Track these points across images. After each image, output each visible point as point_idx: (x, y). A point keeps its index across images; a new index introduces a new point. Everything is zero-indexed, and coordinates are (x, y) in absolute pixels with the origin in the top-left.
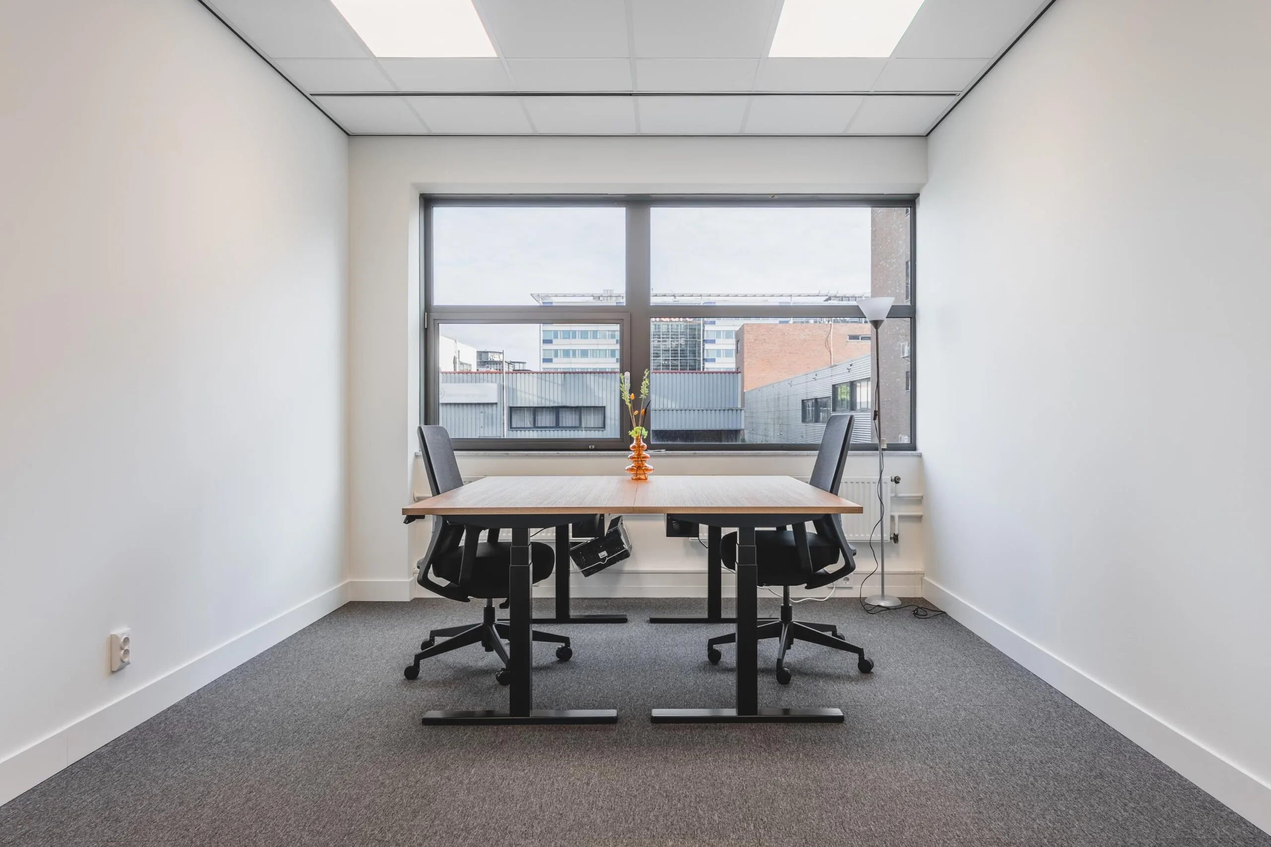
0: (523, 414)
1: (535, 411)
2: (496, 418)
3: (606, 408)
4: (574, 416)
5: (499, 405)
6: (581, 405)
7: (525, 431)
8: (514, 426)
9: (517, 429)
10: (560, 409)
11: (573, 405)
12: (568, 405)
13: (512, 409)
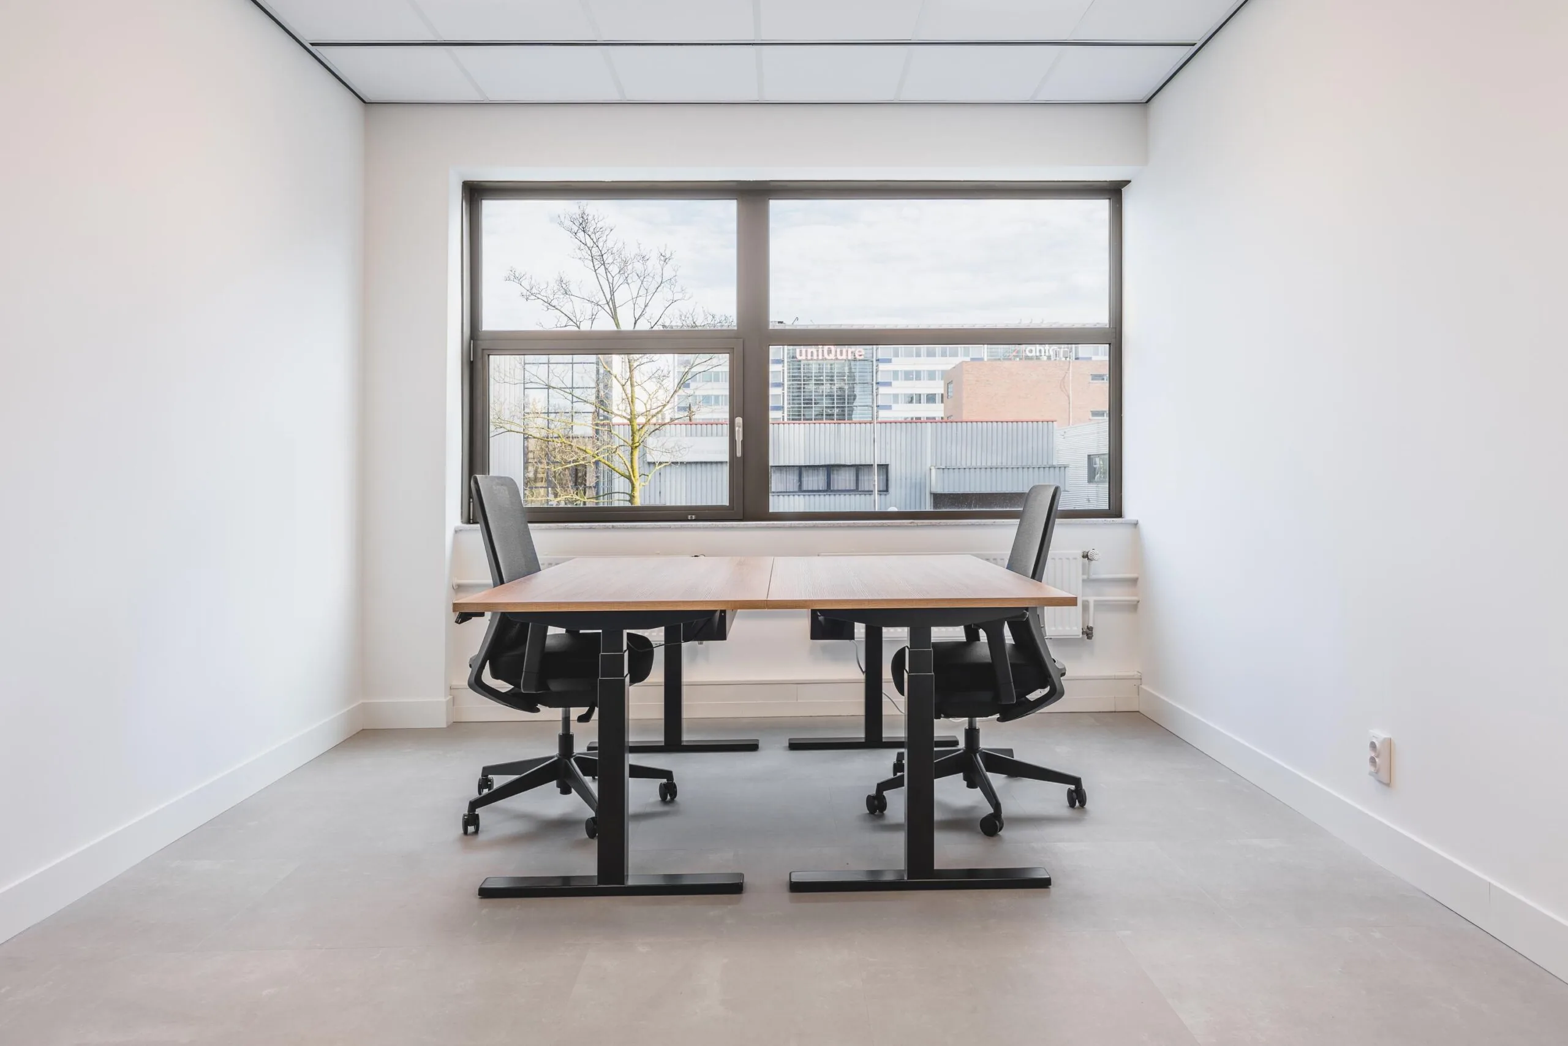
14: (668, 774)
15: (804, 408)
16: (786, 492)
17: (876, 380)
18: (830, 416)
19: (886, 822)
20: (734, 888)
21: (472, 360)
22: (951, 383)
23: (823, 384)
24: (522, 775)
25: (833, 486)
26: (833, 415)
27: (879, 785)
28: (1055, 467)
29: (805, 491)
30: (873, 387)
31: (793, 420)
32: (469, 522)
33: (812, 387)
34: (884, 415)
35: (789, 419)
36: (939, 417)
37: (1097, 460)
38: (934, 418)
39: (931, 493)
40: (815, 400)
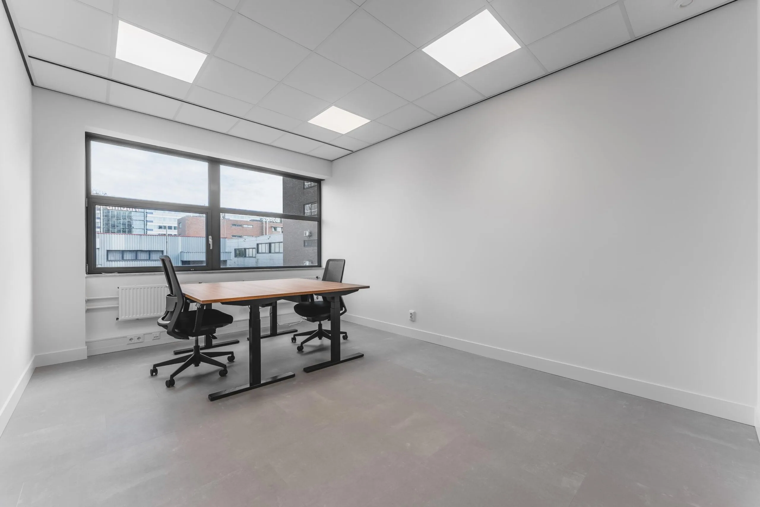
0: (115, 254)
1: (123, 252)
2: (99, 256)
3: (164, 251)
4: (145, 255)
5: (100, 249)
6: (150, 250)
7: (117, 262)
8: (109, 259)
9: (112, 261)
10: (138, 252)
11: (145, 250)
12: (143, 249)
13: (108, 251)
14: (232, 353)
15: (111, 228)
16: (116, 260)
17: (146, 219)
18: (124, 232)
19: (304, 353)
20: (293, 376)
21: (87, 206)
22: (180, 223)
23: (120, 219)
24: (186, 362)
25: (139, 258)
26: (126, 231)
27: (301, 343)
28: (227, 253)
29: (125, 260)
30: (144, 222)
31: (105, 232)
32: (89, 274)
33: (114, 219)
34: (149, 232)
35: (104, 232)
36: (173, 234)
37: (237, 251)
38: (171, 235)
39: (181, 261)
40: (117, 225)
